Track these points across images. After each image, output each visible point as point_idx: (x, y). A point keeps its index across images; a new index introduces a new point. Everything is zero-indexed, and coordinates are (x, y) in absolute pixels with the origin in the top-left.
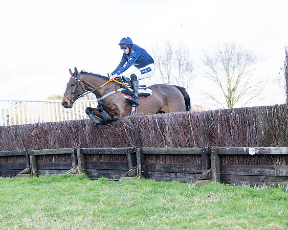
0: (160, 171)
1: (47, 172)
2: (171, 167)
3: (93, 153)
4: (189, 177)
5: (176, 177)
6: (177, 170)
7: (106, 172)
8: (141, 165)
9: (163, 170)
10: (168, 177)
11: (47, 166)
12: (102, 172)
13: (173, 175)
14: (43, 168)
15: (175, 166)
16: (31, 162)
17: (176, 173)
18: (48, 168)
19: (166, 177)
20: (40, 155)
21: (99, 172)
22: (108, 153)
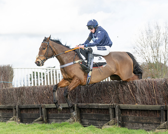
0: (132, 122)
1: (54, 120)
2: (139, 119)
3: (86, 107)
4: (152, 127)
5: (143, 126)
6: (143, 121)
7: (94, 122)
8: (119, 117)
9: (134, 121)
10: (138, 126)
11: (54, 116)
12: (91, 121)
13: (141, 125)
14: (51, 118)
15: (142, 118)
16: (43, 113)
17: (143, 124)
18: (55, 118)
19: (136, 126)
20: (49, 108)
21: (89, 121)
22: (96, 108)
